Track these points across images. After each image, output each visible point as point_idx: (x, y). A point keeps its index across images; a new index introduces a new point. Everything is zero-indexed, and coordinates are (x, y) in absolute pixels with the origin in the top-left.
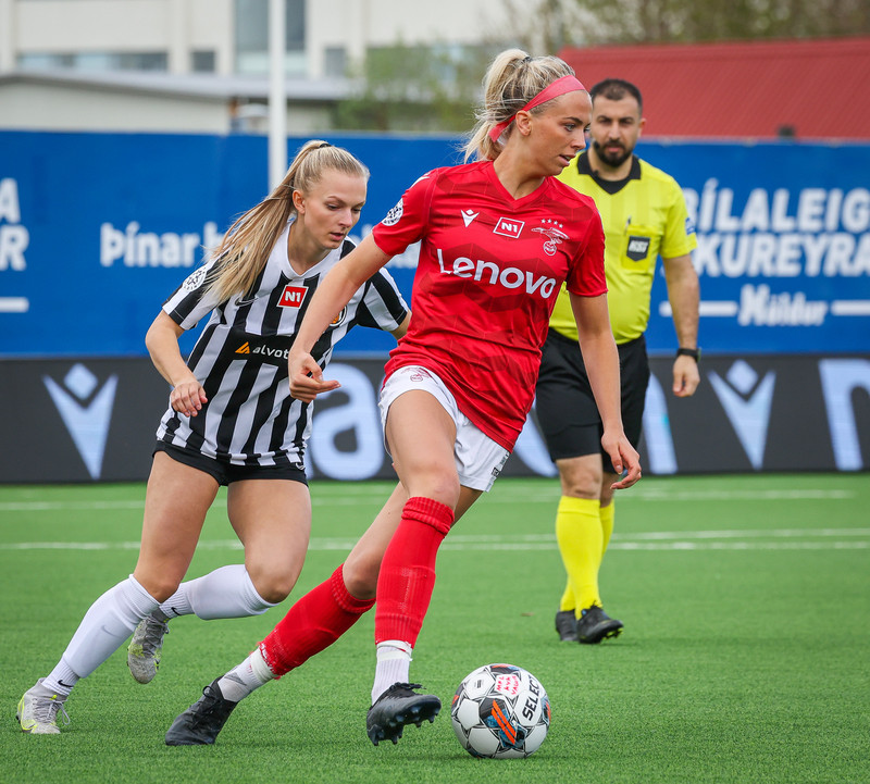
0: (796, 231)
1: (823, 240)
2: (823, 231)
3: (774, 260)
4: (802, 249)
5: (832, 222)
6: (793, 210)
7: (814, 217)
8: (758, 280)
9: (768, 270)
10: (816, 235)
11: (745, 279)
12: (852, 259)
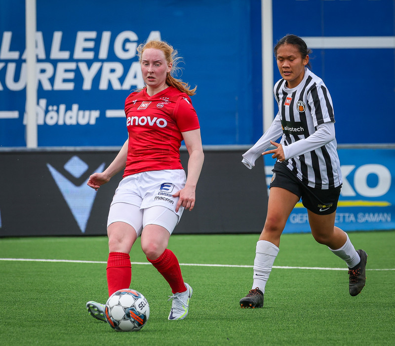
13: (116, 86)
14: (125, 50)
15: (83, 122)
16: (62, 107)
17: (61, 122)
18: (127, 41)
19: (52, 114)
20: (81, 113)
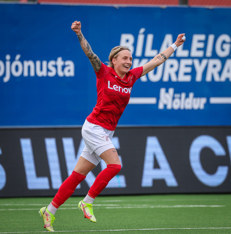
0: (189, 57)
1: (204, 62)
2: (205, 57)
3: (177, 73)
4: (193, 66)
5: (209, 54)
6: (187, 46)
7: (199, 49)
8: (168, 85)
9: (174, 79)
10: (200, 59)
11: (161, 84)
12: (220, 73)
13: (217, 78)
14: (223, 50)
15: (196, 107)
16: (183, 95)
17: (182, 108)
18: (224, 42)
19: (177, 100)
20: (195, 100)
